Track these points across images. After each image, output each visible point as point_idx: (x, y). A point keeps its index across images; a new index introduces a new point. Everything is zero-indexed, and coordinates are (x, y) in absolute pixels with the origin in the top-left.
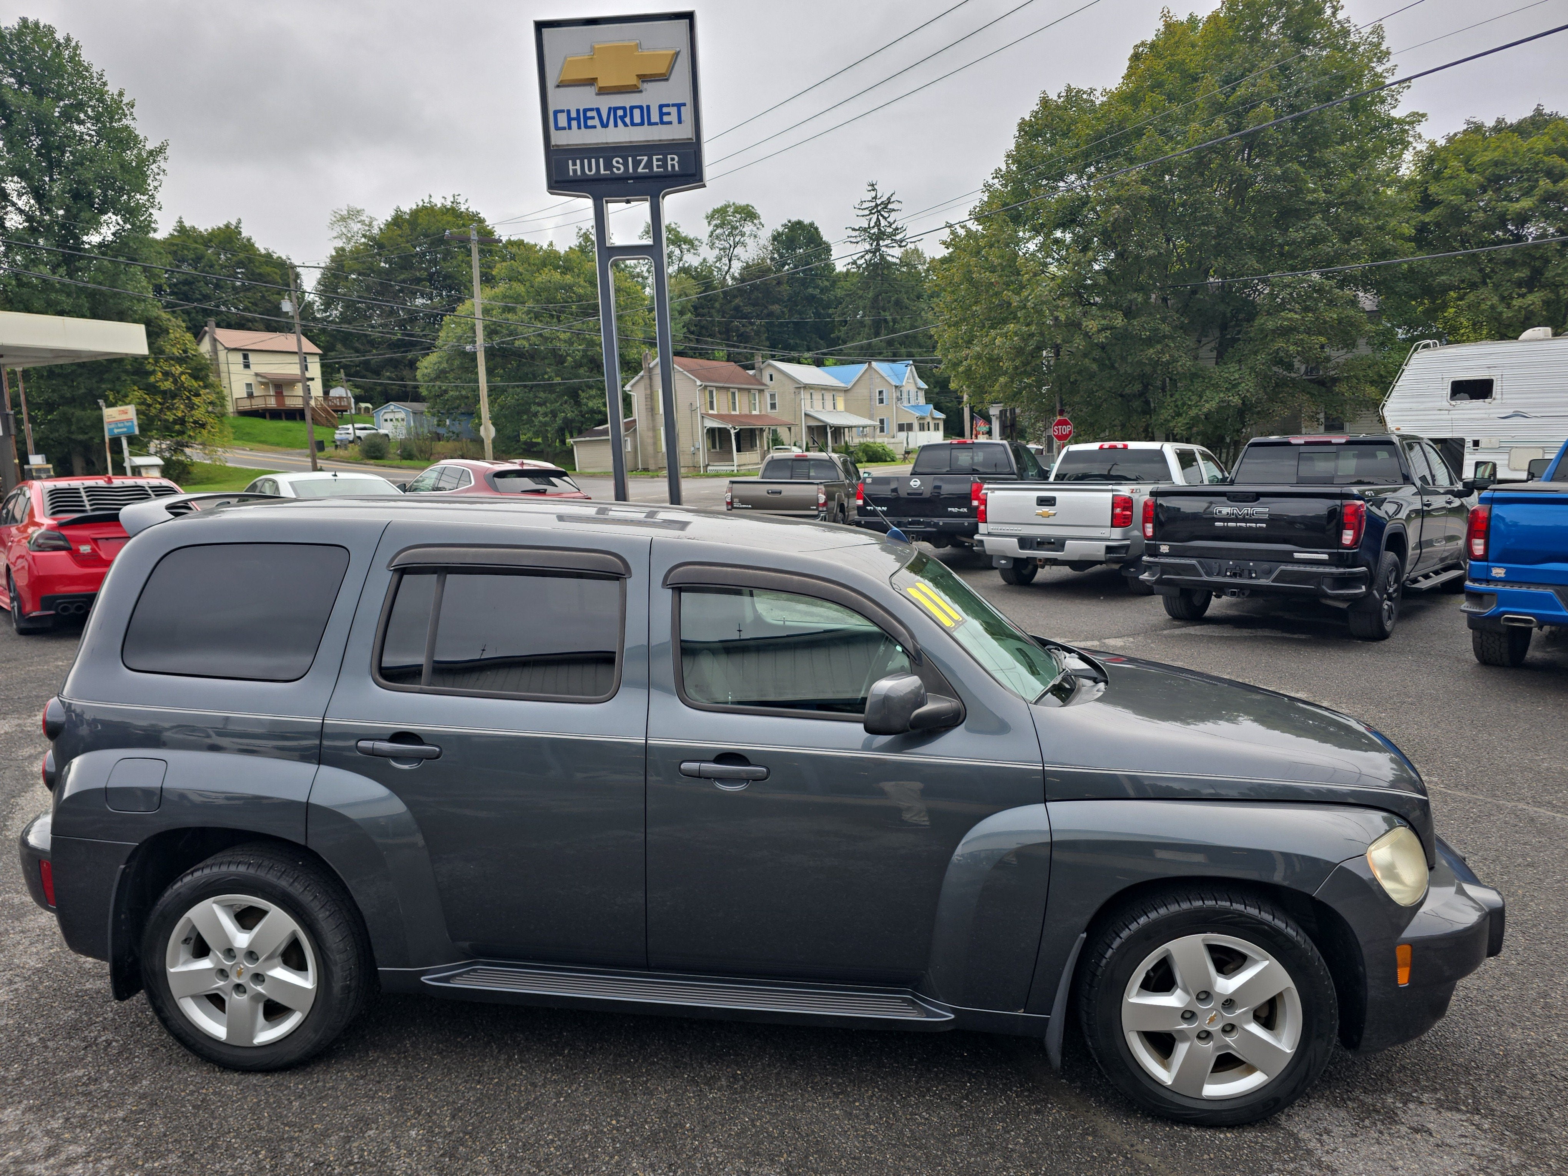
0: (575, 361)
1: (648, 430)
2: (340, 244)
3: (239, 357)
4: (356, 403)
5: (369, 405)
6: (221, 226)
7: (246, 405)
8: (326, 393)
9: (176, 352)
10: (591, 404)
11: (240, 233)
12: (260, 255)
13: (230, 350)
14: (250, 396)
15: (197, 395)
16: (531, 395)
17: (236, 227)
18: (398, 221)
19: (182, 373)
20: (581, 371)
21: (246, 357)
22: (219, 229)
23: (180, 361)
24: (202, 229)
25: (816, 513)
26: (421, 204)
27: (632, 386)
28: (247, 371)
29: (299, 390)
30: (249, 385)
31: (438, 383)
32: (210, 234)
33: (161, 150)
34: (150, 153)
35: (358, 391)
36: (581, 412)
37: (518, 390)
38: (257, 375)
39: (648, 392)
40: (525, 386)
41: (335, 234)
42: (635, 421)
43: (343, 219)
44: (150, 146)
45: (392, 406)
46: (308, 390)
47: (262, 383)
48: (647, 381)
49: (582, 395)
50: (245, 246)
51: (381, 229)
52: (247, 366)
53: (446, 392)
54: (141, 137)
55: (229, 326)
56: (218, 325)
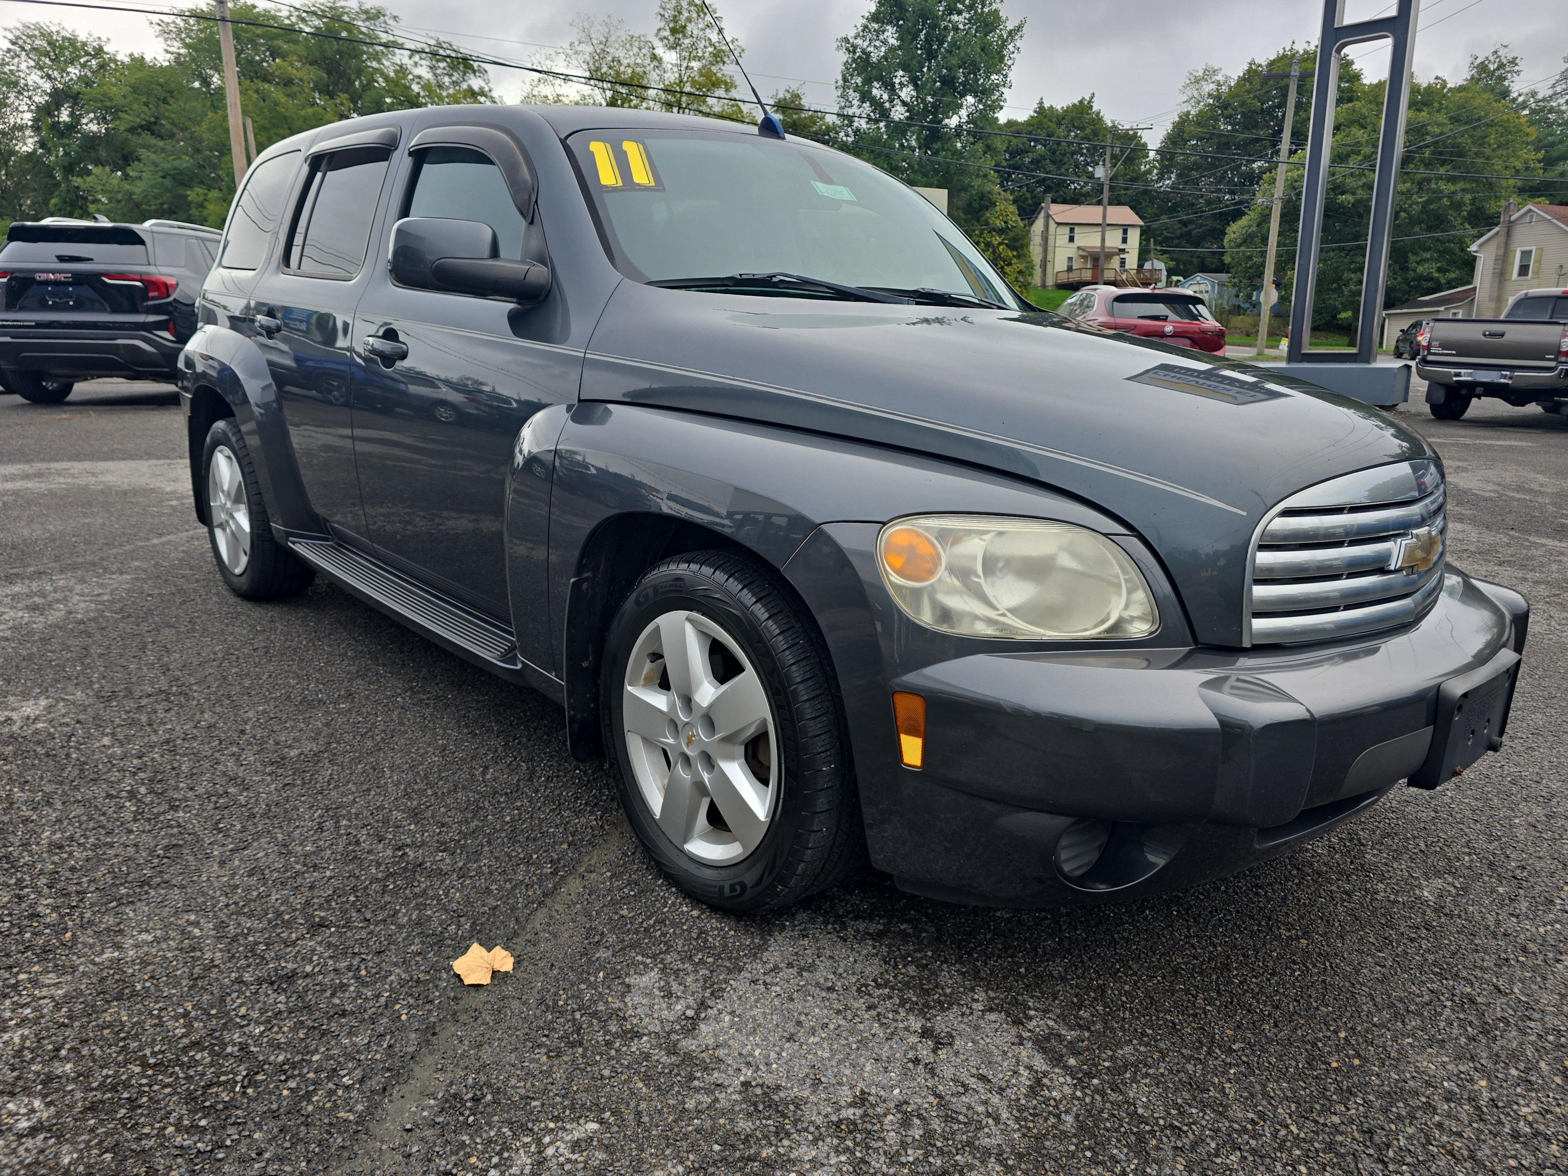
0: (1410, 217)
1: (1490, 300)
2: (1186, 108)
3: (1067, 230)
4: (1168, 276)
5: (1181, 278)
6: (1076, 102)
7: (1064, 278)
8: (1140, 266)
9: (999, 223)
10: (1420, 269)
11: (1091, 107)
12: (1106, 128)
13: (1059, 224)
14: (1070, 269)
15: (1010, 264)
16: (1347, 260)
17: (1089, 102)
18: (1251, 74)
19: (1000, 244)
20: (1417, 229)
21: (1072, 230)
22: (1074, 105)
23: (1001, 231)
24: (1059, 108)
25: (1553, 364)
26: (1281, 52)
27: (1480, 246)
28: (1071, 245)
29: (1115, 263)
30: (1070, 259)
31: (1242, 249)
32: (1065, 111)
33: (1019, 28)
34: (1010, 33)
35: (1172, 264)
36: (1405, 279)
37: (1332, 254)
38: (1079, 248)
39: (1501, 252)
40: (1342, 249)
41: (1186, 98)
42: (1475, 289)
43: (1197, 81)
44: (1010, 26)
45: (1199, 277)
46: (1123, 262)
47: (1082, 257)
48: (1502, 239)
49: (1412, 258)
50: (1094, 120)
51: (1230, 87)
52: (1072, 239)
53: (1250, 258)
54: (1004, 18)
55: (1064, 202)
56: (1054, 201)
